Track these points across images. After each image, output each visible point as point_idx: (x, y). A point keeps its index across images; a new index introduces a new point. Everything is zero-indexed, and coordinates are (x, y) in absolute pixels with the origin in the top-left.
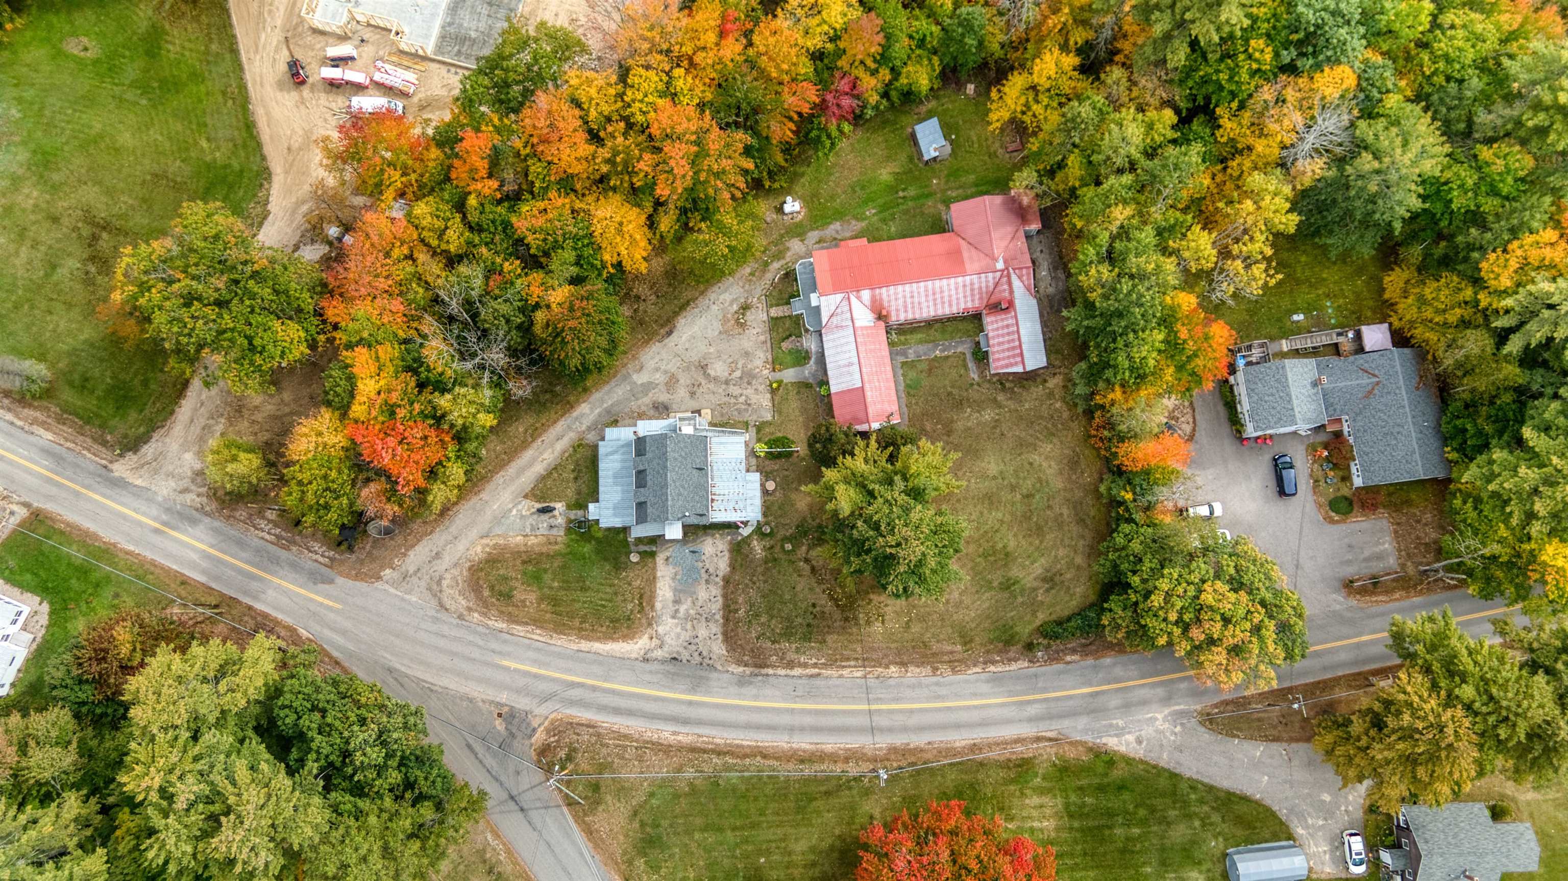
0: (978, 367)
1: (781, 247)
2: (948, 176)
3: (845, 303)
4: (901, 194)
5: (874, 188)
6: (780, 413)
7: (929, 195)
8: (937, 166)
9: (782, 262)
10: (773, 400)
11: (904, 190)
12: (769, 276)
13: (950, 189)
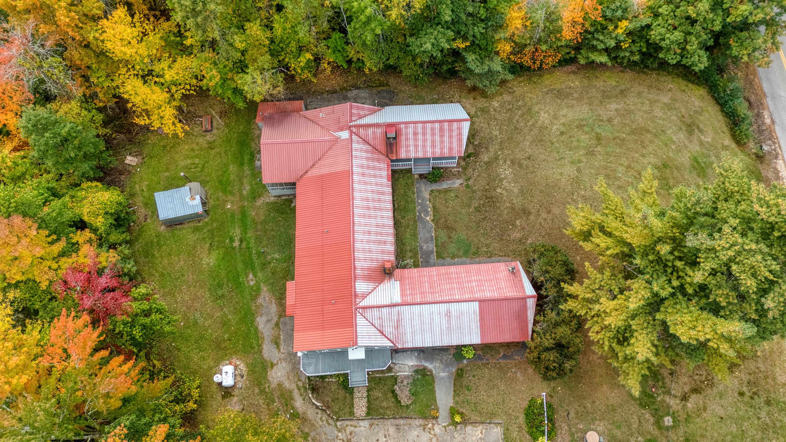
0: (448, 178)
1: (276, 394)
2: (224, 191)
3: (369, 314)
4: (236, 244)
5: (223, 273)
6: (492, 415)
7: (244, 214)
8: (212, 202)
9: (296, 394)
10: (474, 423)
11: (232, 240)
12: (311, 413)
13: (240, 190)
